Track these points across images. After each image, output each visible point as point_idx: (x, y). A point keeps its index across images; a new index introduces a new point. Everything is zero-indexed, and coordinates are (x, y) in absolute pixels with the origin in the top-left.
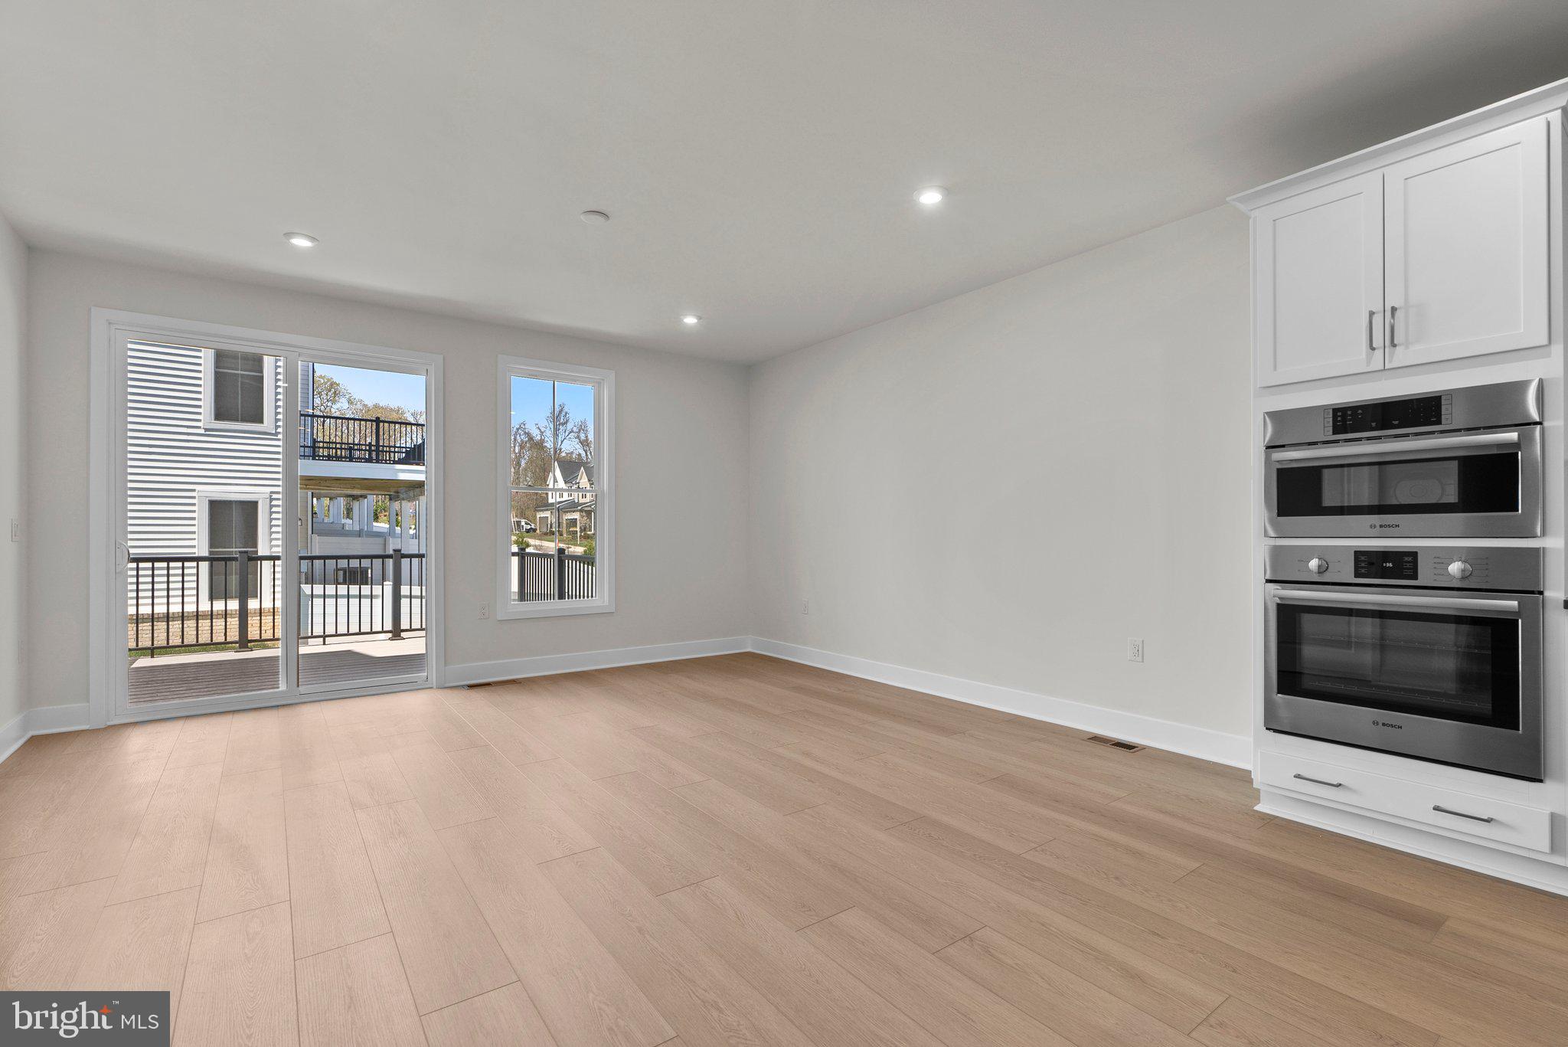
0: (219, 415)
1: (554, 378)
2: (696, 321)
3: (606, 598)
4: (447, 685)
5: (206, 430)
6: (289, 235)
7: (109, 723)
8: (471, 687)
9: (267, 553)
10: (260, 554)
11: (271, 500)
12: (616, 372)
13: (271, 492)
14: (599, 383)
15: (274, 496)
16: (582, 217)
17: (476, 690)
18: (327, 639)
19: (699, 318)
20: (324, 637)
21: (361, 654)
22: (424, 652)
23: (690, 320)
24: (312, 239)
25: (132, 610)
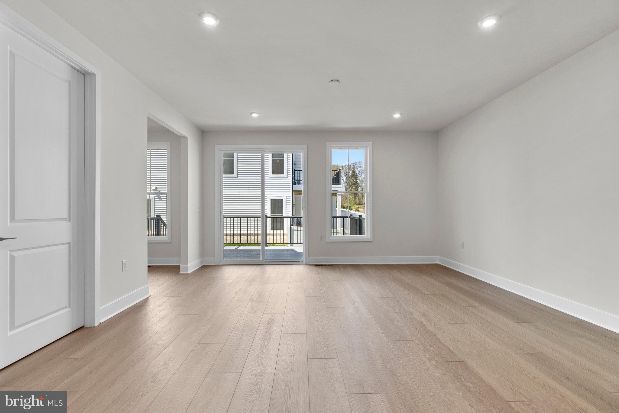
0: (273, 173)
1: (348, 148)
2: (400, 115)
3: (369, 236)
4: (308, 264)
5: (270, 177)
6: (251, 114)
7: (219, 264)
8: (316, 265)
9: (285, 216)
10: (283, 216)
11: (286, 199)
12: (373, 143)
13: (286, 196)
14: (366, 148)
15: (287, 197)
16: (330, 83)
17: (317, 267)
18: (288, 244)
19: (401, 114)
20: (287, 244)
21: (294, 250)
22: (302, 251)
23: (397, 116)
24: (258, 113)
25: (225, 232)
